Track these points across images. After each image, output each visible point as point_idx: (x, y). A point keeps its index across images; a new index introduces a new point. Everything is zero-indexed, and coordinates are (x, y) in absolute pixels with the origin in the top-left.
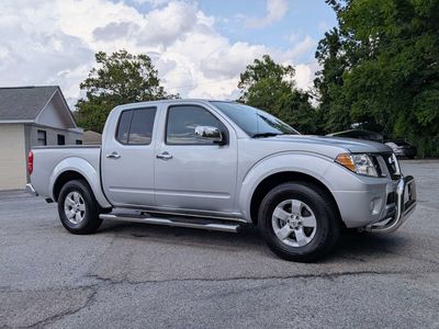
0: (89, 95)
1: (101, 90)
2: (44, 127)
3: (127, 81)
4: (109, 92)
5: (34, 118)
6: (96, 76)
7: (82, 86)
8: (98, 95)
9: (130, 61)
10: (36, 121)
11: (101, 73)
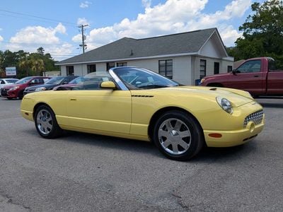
0: (245, 34)
1: (254, 30)
2: (205, 57)
3: (274, 22)
4: (259, 31)
5: (197, 51)
6: (251, 21)
7: (240, 29)
8: (251, 34)
9: (277, 6)
10: (199, 53)
11: (255, 18)
